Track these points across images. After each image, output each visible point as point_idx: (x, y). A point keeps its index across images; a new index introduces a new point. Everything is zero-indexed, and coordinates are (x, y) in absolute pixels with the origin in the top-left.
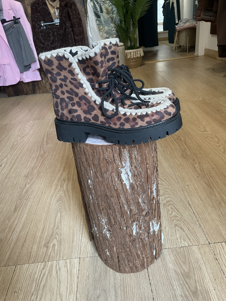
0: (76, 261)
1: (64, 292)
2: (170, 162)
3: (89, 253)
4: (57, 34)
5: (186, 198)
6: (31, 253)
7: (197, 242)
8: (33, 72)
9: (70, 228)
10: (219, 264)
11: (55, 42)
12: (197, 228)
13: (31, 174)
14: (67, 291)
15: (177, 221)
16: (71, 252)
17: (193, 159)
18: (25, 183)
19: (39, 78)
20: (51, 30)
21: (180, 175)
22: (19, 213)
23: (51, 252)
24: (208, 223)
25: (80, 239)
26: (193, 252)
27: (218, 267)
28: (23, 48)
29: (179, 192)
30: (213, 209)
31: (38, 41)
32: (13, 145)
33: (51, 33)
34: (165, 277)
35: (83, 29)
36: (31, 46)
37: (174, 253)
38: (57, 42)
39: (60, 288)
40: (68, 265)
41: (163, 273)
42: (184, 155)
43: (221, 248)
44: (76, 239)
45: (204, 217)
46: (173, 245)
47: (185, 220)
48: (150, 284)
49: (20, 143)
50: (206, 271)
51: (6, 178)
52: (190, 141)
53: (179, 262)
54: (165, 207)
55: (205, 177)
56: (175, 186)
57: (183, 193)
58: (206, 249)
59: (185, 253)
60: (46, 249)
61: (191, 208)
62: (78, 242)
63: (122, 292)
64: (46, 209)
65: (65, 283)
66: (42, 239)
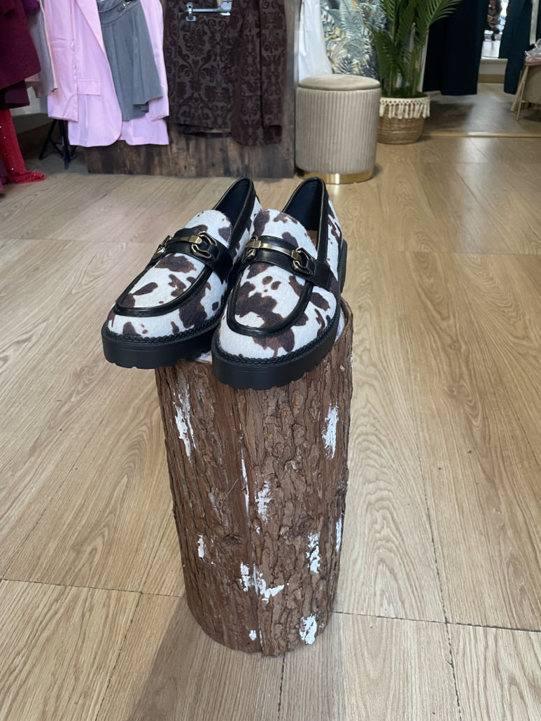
0: (132, 598)
1: (85, 664)
2: (416, 402)
3: (165, 585)
4: (222, 38)
5: (426, 499)
6: (39, 558)
7: (419, 613)
8: (153, 123)
9: (139, 518)
10: (454, 677)
11: (213, 58)
12: (429, 579)
13: (89, 371)
14: (93, 663)
15: (388, 552)
16: (125, 575)
17: (472, 404)
18: (70, 392)
19: (163, 140)
20: (209, 27)
21: (430, 439)
22: (39, 461)
23: (84, 565)
24: (459, 572)
25: (155, 549)
26: (402, 635)
27: (449, 685)
28: (136, 62)
29: (413, 482)
30: (483, 538)
31: (173, 48)
32: (68, 295)
33: (206, 33)
34: (320, 681)
35: (286, 35)
36: (156, 60)
37: (356, 627)
38: (218, 58)
39: (80, 653)
40: (113, 603)
41: (316, 670)
42: (453, 391)
43: (470, 640)
44: (145, 545)
45: (454, 555)
46: (360, 608)
47: (407, 553)
48: (281, 690)
49: (84, 292)
50: (417, 686)
51: (33, 369)
52: (479, 357)
53: (361, 651)
54: (369, 512)
55: (487, 456)
56: (408, 465)
57: (422, 484)
58: (434, 633)
59: (382, 633)
60: (74, 555)
61: (431, 527)
62: (148, 555)
63: (213, 693)
64: (100, 461)
65: (94, 643)
66: (72, 531)
